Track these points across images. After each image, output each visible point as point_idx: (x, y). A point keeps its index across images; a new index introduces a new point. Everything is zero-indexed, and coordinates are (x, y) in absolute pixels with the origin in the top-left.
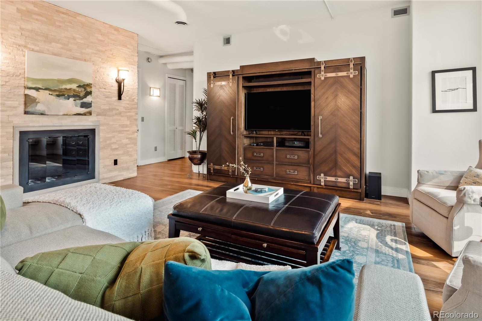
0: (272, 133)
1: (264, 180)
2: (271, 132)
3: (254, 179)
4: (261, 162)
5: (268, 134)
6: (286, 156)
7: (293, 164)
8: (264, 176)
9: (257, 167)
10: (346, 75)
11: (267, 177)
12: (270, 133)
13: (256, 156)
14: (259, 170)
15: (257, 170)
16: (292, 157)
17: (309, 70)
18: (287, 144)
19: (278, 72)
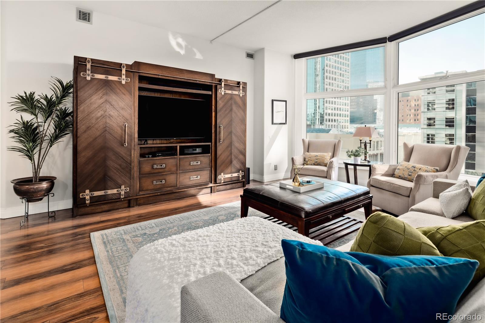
0: (157, 143)
1: (169, 192)
2: (157, 141)
3: (157, 194)
4: (163, 174)
5: (153, 144)
6: (190, 163)
7: (196, 170)
8: (166, 189)
9: (157, 181)
10: (238, 94)
11: (170, 188)
12: (155, 142)
13: (156, 168)
14: (161, 183)
15: (157, 184)
16: (195, 163)
17: (211, 84)
18: (186, 151)
19: (183, 79)
